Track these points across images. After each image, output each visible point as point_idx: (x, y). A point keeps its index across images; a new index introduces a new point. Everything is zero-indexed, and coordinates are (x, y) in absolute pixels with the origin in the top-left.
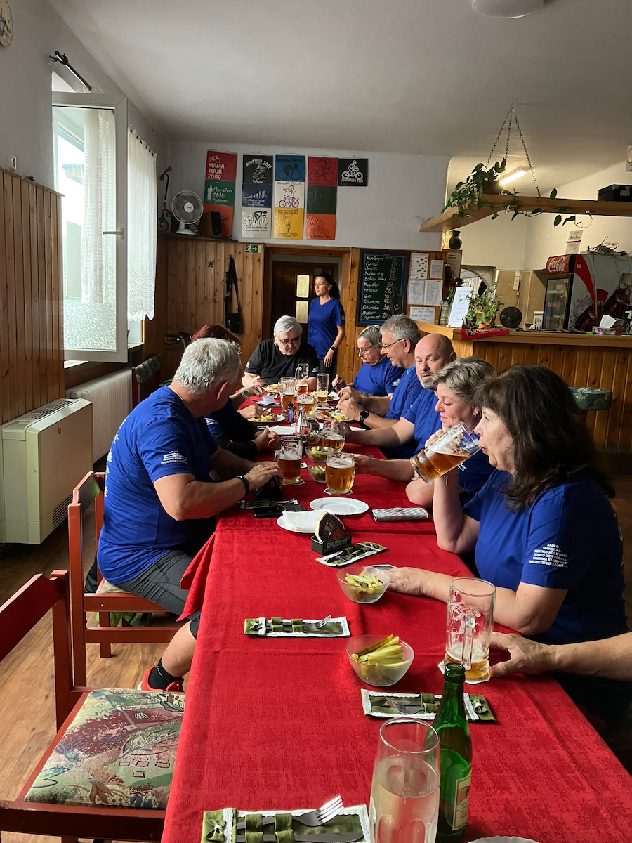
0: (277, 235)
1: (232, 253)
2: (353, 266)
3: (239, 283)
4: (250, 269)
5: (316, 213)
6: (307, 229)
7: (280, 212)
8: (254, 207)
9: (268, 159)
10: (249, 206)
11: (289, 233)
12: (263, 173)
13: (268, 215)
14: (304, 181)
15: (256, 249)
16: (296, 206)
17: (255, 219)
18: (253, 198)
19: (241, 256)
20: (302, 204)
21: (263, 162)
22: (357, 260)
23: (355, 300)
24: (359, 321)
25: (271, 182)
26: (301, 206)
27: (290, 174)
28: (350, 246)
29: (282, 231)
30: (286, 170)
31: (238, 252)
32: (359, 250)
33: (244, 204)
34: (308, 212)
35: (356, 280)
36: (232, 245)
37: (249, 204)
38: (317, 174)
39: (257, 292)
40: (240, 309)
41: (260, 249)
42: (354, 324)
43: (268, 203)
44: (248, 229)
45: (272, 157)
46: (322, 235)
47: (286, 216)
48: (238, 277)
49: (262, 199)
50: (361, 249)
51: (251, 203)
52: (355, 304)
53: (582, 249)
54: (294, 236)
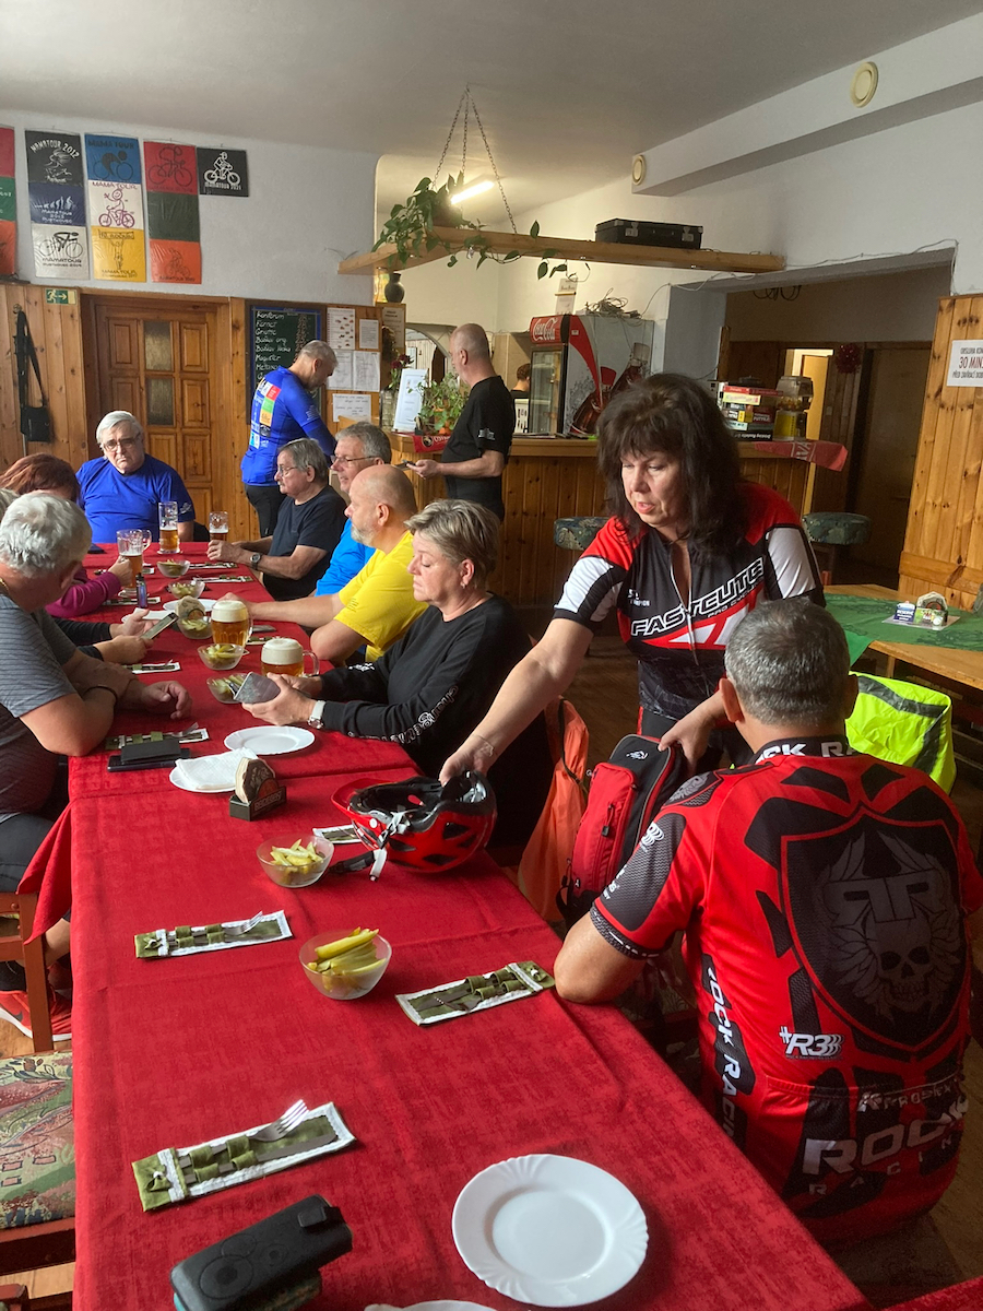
0: (101, 274)
1: (22, 304)
2: (235, 327)
3: (39, 355)
4: (57, 332)
5: (163, 238)
6: (153, 266)
7: (103, 235)
8: (54, 223)
9: (73, 140)
10: (43, 222)
11: (120, 271)
12: (65, 166)
13: (82, 237)
14: (140, 182)
15: (65, 297)
16: (129, 224)
17: (57, 245)
18: (51, 209)
19: (38, 308)
20: (140, 223)
21: (62, 145)
22: (242, 318)
23: (243, 382)
25: (81, 181)
26: (140, 224)
27: (115, 171)
28: (228, 295)
29: (107, 267)
30: (108, 160)
31: (32, 301)
32: (243, 302)
33: (36, 219)
34: (152, 236)
35: (242, 350)
36: (21, 288)
37: (44, 219)
38: (162, 172)
39: (73, 371)
40: (45, 400)
41: (73, 298)
43: (79, 217)
44: (47, 262)
45: (78, 137)
46: (179, 275)
47: (115, 241)
48: (36, 344)
49: (67, 211)
50: (247, 301)
51: (48, 216)
52: (244, 388)
53: (577, 308)
54: (131, 276)
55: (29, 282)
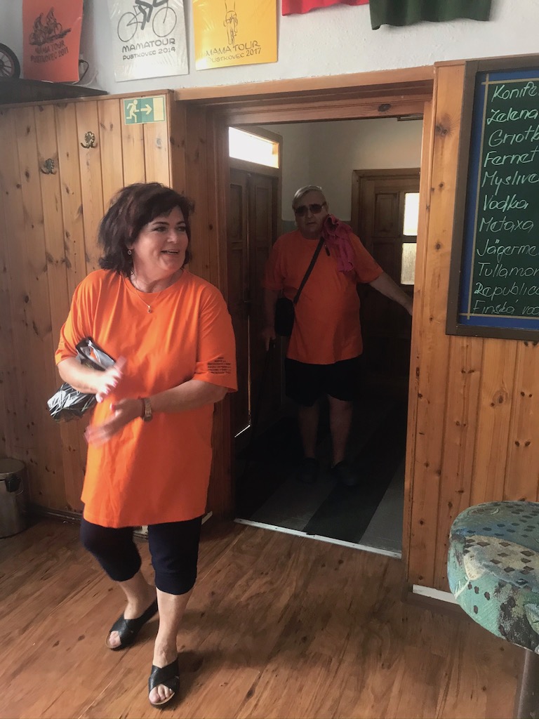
2: (441, 131)
15: (149, 109)
17: (141, 17)
19: (115, 135)
23: (448, 247)
24: (460, 319)
28: (433, 61)
31: (107, 125)
32: (463, 69)
36: (93, 105)
41: (159, 110)
42: (441, 328)
50: (470, 64)
52: (448, 259)
54: (250, 53)
55: (105, 93)
